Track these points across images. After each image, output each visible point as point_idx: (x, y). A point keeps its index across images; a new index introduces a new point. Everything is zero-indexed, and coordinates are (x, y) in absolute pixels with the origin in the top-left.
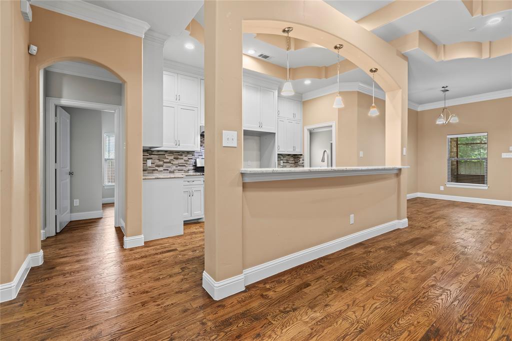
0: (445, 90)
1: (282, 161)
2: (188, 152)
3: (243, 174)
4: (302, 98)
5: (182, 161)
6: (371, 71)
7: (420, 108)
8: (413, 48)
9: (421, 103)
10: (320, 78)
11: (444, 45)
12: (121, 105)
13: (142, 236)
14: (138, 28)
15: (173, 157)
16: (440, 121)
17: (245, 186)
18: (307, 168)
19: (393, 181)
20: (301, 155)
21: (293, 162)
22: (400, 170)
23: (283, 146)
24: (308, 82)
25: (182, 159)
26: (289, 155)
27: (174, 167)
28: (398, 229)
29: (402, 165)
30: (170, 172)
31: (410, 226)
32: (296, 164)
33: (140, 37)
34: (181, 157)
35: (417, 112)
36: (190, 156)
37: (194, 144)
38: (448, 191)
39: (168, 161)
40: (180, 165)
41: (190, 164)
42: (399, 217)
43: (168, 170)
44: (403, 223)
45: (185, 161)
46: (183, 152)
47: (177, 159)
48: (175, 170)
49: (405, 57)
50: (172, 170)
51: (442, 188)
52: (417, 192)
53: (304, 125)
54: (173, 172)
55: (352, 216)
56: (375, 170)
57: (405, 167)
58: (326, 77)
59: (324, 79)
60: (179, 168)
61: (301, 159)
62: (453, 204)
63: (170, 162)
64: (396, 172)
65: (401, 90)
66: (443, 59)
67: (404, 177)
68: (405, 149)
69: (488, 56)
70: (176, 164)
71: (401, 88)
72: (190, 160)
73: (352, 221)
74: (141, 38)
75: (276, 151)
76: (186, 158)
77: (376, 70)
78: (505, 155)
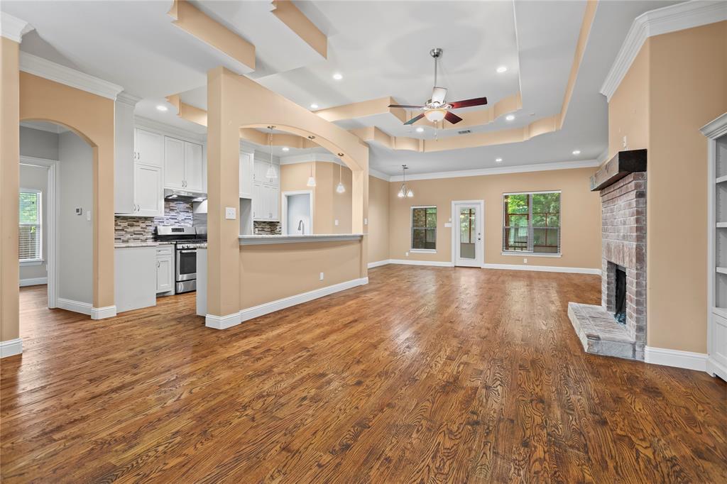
0: (405, 168)
1: (257, 229)
2: (146, 218)
3: (240, 239)
4: (279, 162)
5: (139, 229)
6: (339, 154)
7: (392, 180)
8: (372, 139)
9: (391, 175)
10: (298, 147)
11: (395, 138)
12: (58, 160)
13: (114, 307)
14: (110, 91)
15: (127, 224)
16: (401, 195)
17: (241, 248)
18: (284, 234)
19: (355, 247)
20: (278, 222)
21: (269, 230)
22: (362, 236)
23: (259, 212)
24: (286, 149)
25: (139, 226)
26: (265, 222)
27: (129, 236)
28: (361, 286)
29: (362, 232)
30: (124, 241)
31: (370, 283)
32: (272, 232)
33: (110, 99)
34: (137, 224)
35: (389, 183)
36: (148, 223)
37: (157, 209)
38: (412, 257)
39: (121, 228)
40: (136, 233)
41: (148, 232)
42: (361, 276)
43: (120, 239)
44: (364, 280)
45: (142, 228)
46: (140, 218)
47: (132, 226)
48: (129, 239)
49: (367, 144)
50: (125, 239)
51: (407, 254)
52: (389, 259)
53: (282, 190)
54: (127, 241)
55: (322, 274)
56: (344, 237)
58: (304, 147)
59: (301, 149)
60: (134, 236)
61: (278, 227)
62: (413, 267)
63: (123, 230)
64: (359, 238)
65: (363, 172)
66: (394, 148)
68: (366, 220)
69: (422, 150)
70: (130, 232)
71: (362, 169)
72: (148, 228)
73: (322, 278)
74: (113, 101)
75: (252, 218)
76: (143, 225)
77: (343, 155)
78: (447, 225)
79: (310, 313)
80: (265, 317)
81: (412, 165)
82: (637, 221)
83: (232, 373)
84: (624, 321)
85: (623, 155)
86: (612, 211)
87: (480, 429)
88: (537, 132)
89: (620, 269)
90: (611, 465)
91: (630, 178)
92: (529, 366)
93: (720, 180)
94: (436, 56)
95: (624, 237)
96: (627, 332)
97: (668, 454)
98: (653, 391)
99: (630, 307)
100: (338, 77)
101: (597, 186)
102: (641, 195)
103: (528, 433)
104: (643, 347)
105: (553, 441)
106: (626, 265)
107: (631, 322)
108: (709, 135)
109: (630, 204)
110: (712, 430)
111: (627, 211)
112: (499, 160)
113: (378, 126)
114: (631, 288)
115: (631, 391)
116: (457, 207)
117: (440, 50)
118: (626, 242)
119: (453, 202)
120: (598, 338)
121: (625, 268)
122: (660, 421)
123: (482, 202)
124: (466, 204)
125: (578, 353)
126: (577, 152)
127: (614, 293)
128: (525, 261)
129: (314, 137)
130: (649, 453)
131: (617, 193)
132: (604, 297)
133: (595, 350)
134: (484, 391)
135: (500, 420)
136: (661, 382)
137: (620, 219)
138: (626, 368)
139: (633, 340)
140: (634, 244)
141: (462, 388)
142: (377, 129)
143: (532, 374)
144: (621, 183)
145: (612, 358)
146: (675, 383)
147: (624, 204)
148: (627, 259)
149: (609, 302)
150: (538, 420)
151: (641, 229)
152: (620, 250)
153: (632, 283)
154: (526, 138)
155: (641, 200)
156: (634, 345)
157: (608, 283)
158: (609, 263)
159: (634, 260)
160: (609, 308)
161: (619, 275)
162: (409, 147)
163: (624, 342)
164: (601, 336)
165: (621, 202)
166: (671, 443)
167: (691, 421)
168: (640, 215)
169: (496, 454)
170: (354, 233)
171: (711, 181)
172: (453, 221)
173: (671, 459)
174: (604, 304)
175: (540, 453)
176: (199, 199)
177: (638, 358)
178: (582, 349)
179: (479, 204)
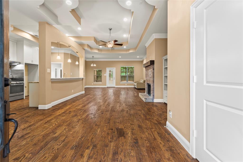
0: (93, 57)
3: (51, 79)
6: (76, 52)
8: (86, 48)
16: (92, 65)
17: (52, 82)
19: (81, 82)
22: (83, 78)
29: (84, 77)
31: (85, 93)
35: (87, 61)
38: (94, 85)
44: (83, 92)
49: (84, 49)
51: (92, 84)
52: (86, 86)
55: (73, 90)
57: (84, 78)
58: (60, 47)
65: (83, 58)
66: (92, 51)
67: (84, 80)
68: (84, 73)
69: (100, 53)
71: (83, 57)
73: (73, 92)
77: (78, 52)
78: (105, 75)
79: (74, 102)
80: (59, 104)
81: (95, 56)
82: (153, 74)
83: (65, 117)
84: (150, 95)
85: (151, 61)
86: (148, 72)
87: (132, 115)
88: (131, 51)
89: (149, 84)
90: (153, 116)
91: (152, 66)
92: (135, 105)
93: (165, 67)
94: (110, 30)
95: (150, 78)
96: (151, 97)
97: (159, 113)
98: (156, 106)
99: (152, 92)
100: (79, 29)
101: (145, 66)
102: (154, 69)
103: (140, 114)
104: (154, 99)
105: (143, 115)
106: (151, 83)
107: (152, 95)
108: (164, 58)
109: (151, 71)
110: (164, 109)
111: (151, 72)
112: (120, 57)
113: (88, 44)
114: (152, 88)
115: (153, 107)
116: (108, 70)
117: (111, 29)
118: (151, 79)
119: (107, 68)
120: (147, 99)
121: (150, 84)
122: (158, 109)
123: (115, 68)
124: (111, 69)
125: (143, 102)
126: (138, 57)
127: (148, 90)
128: (126, 85)
129: (70, 46)
130: (157, 113)
131: (149, 68)
132: (146, 91)
133: (146, 101)
134: (129, 110)
135: (134, 114)
136: (157, 105)
137: (149, 74)
138: (151, 103)
139: (152, 98)
140: (152, 79)
141: (125, 111)
142: (88, 45)
143: (137, 107)
144: (150, 66)
145: (149, 102)
146: (159, 104)
147: (150, 71)
148: (151, 82)
149: (147, 92)
150: (140, 113)
151: (153, 76)
152: (149, 80)
153: (152, 87)
154: (128, 53)
155: (154, 70)
156: (152, 99)
157: (147, 88)
158: (147, 83)
159: (152, 82)
160: (147, 93)
161: (149, 86)
162: (96, 51)
163: (151, 99)
164: (147, 98)
165: (150, 70)
166: (160, 112)
167: (162, 109)
168: (153, 73)
169: (136, 118)
170: (80, 77)
171: (164, 67)
172: (107, 74)
173: (160, 113)
174: (146, 93)
175: (142, 116)
176: (16, 64)
177: (153, 102)
178: (144, 102)
179: (114, 69)
